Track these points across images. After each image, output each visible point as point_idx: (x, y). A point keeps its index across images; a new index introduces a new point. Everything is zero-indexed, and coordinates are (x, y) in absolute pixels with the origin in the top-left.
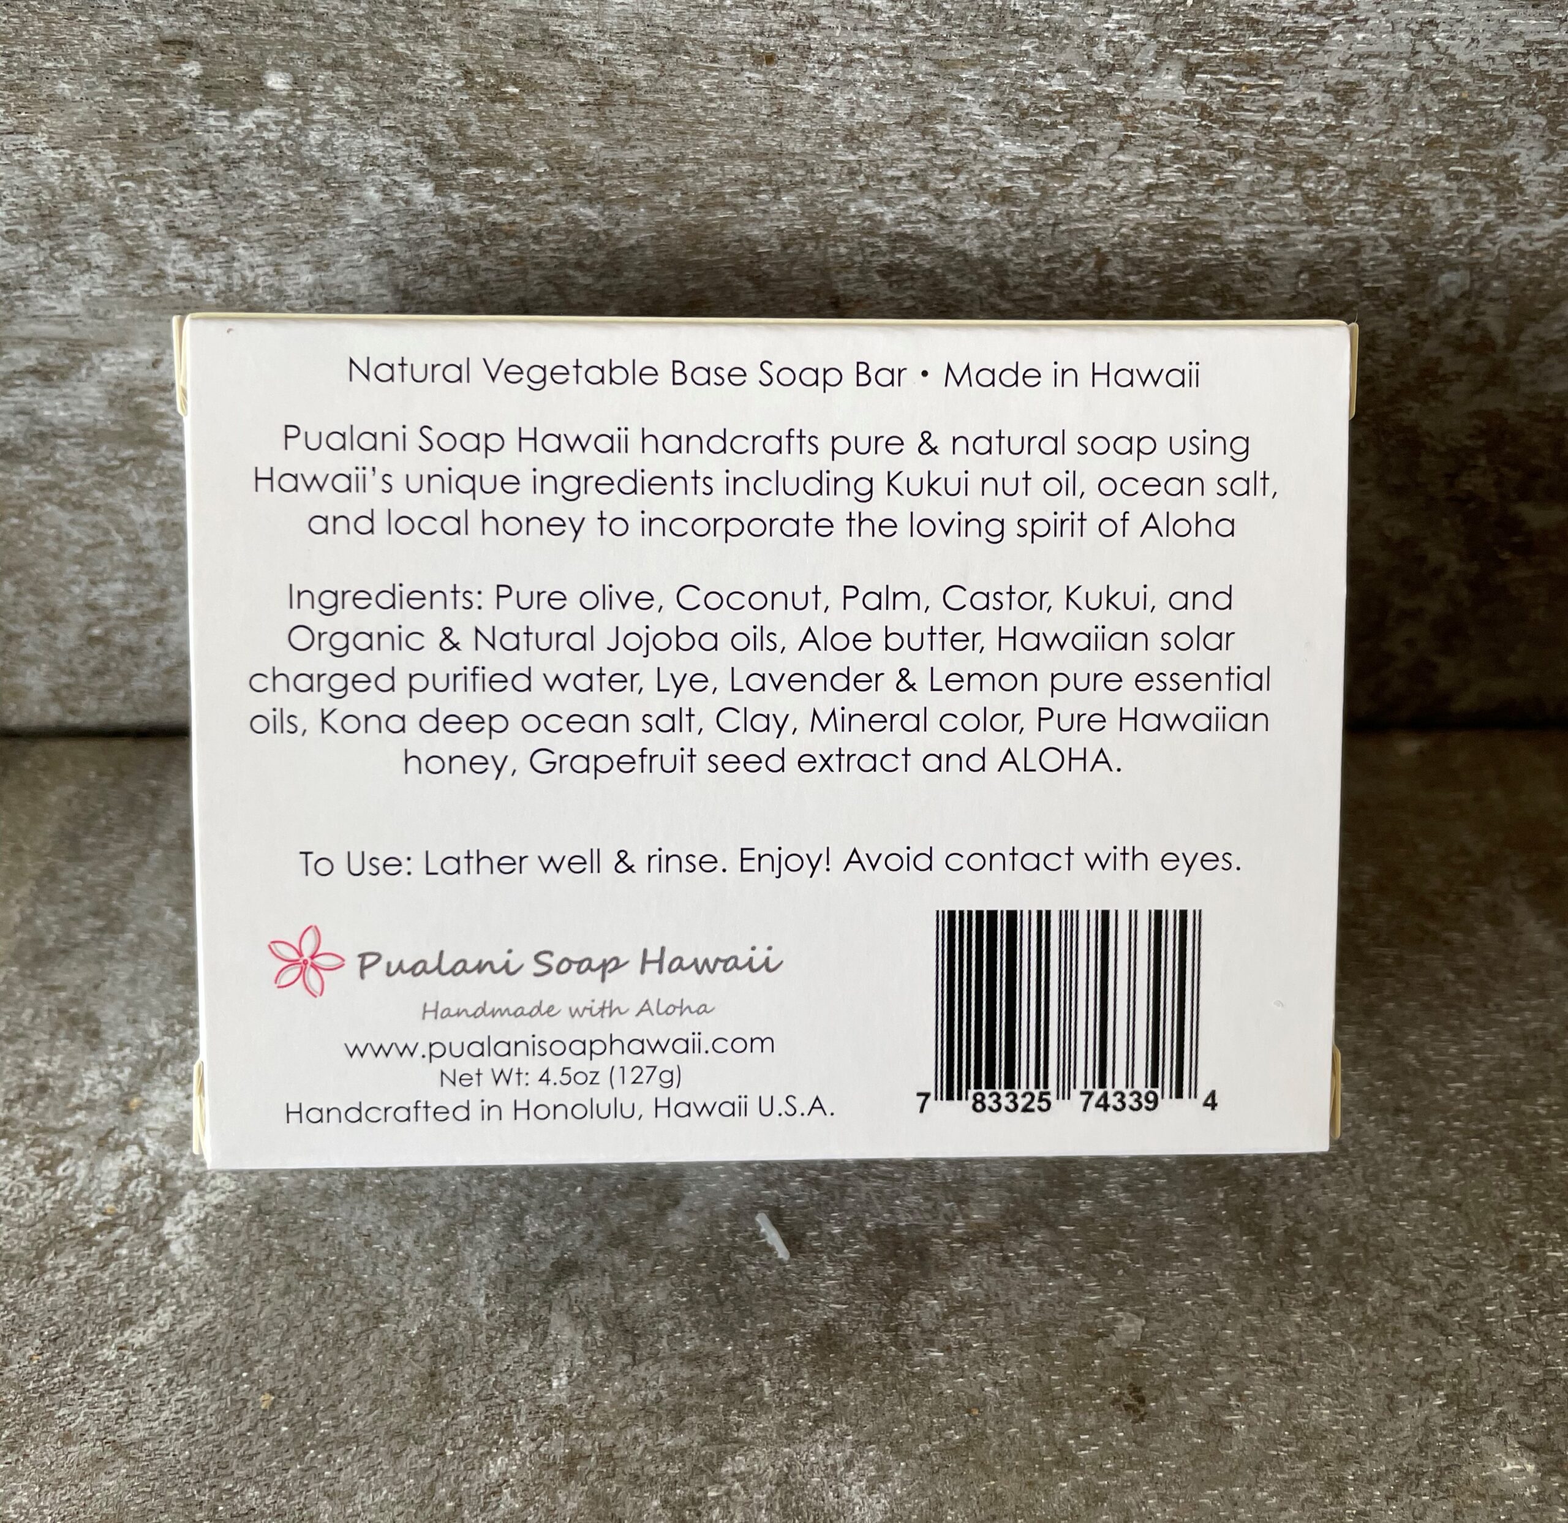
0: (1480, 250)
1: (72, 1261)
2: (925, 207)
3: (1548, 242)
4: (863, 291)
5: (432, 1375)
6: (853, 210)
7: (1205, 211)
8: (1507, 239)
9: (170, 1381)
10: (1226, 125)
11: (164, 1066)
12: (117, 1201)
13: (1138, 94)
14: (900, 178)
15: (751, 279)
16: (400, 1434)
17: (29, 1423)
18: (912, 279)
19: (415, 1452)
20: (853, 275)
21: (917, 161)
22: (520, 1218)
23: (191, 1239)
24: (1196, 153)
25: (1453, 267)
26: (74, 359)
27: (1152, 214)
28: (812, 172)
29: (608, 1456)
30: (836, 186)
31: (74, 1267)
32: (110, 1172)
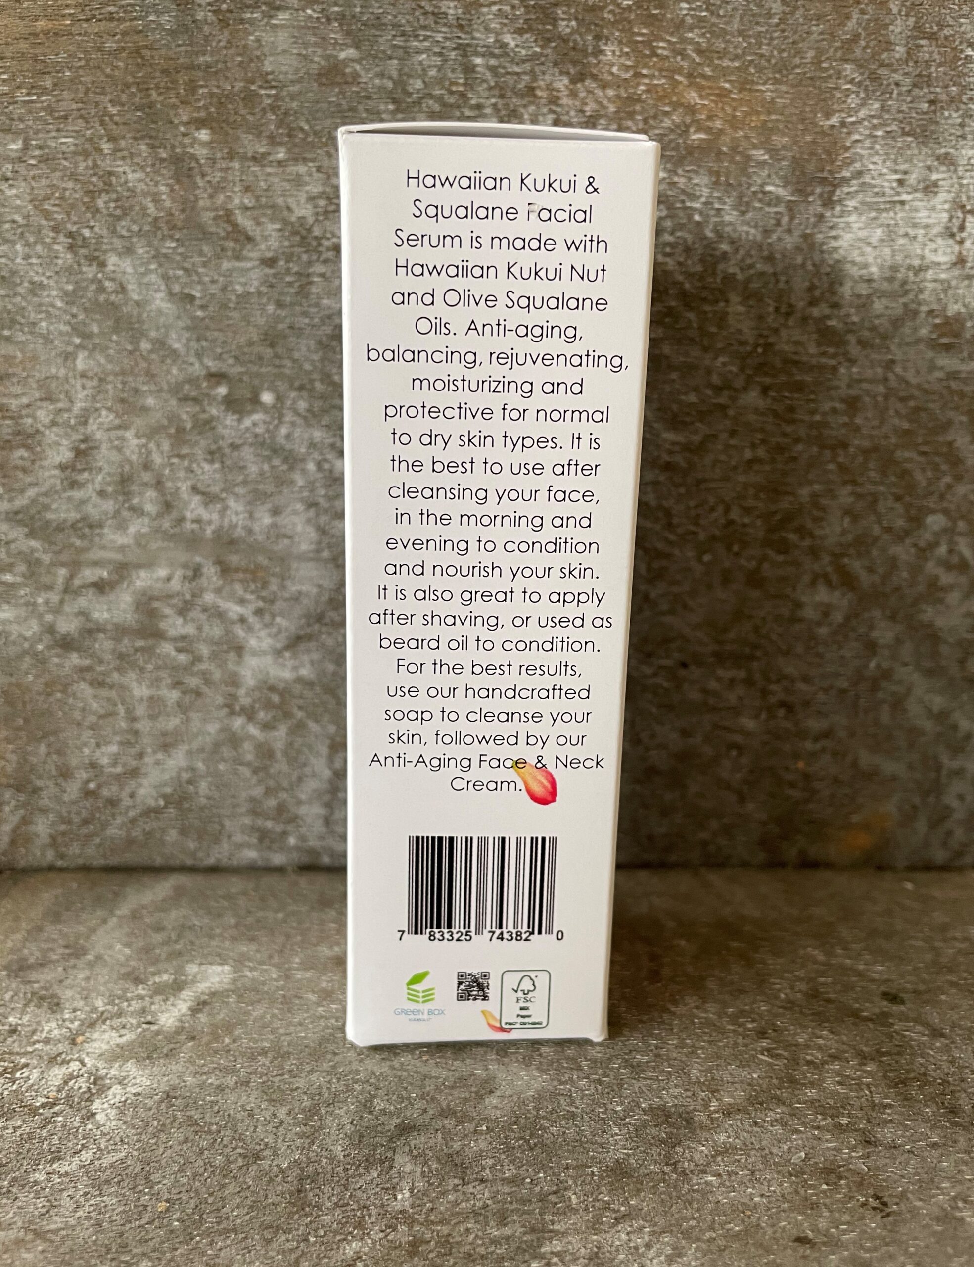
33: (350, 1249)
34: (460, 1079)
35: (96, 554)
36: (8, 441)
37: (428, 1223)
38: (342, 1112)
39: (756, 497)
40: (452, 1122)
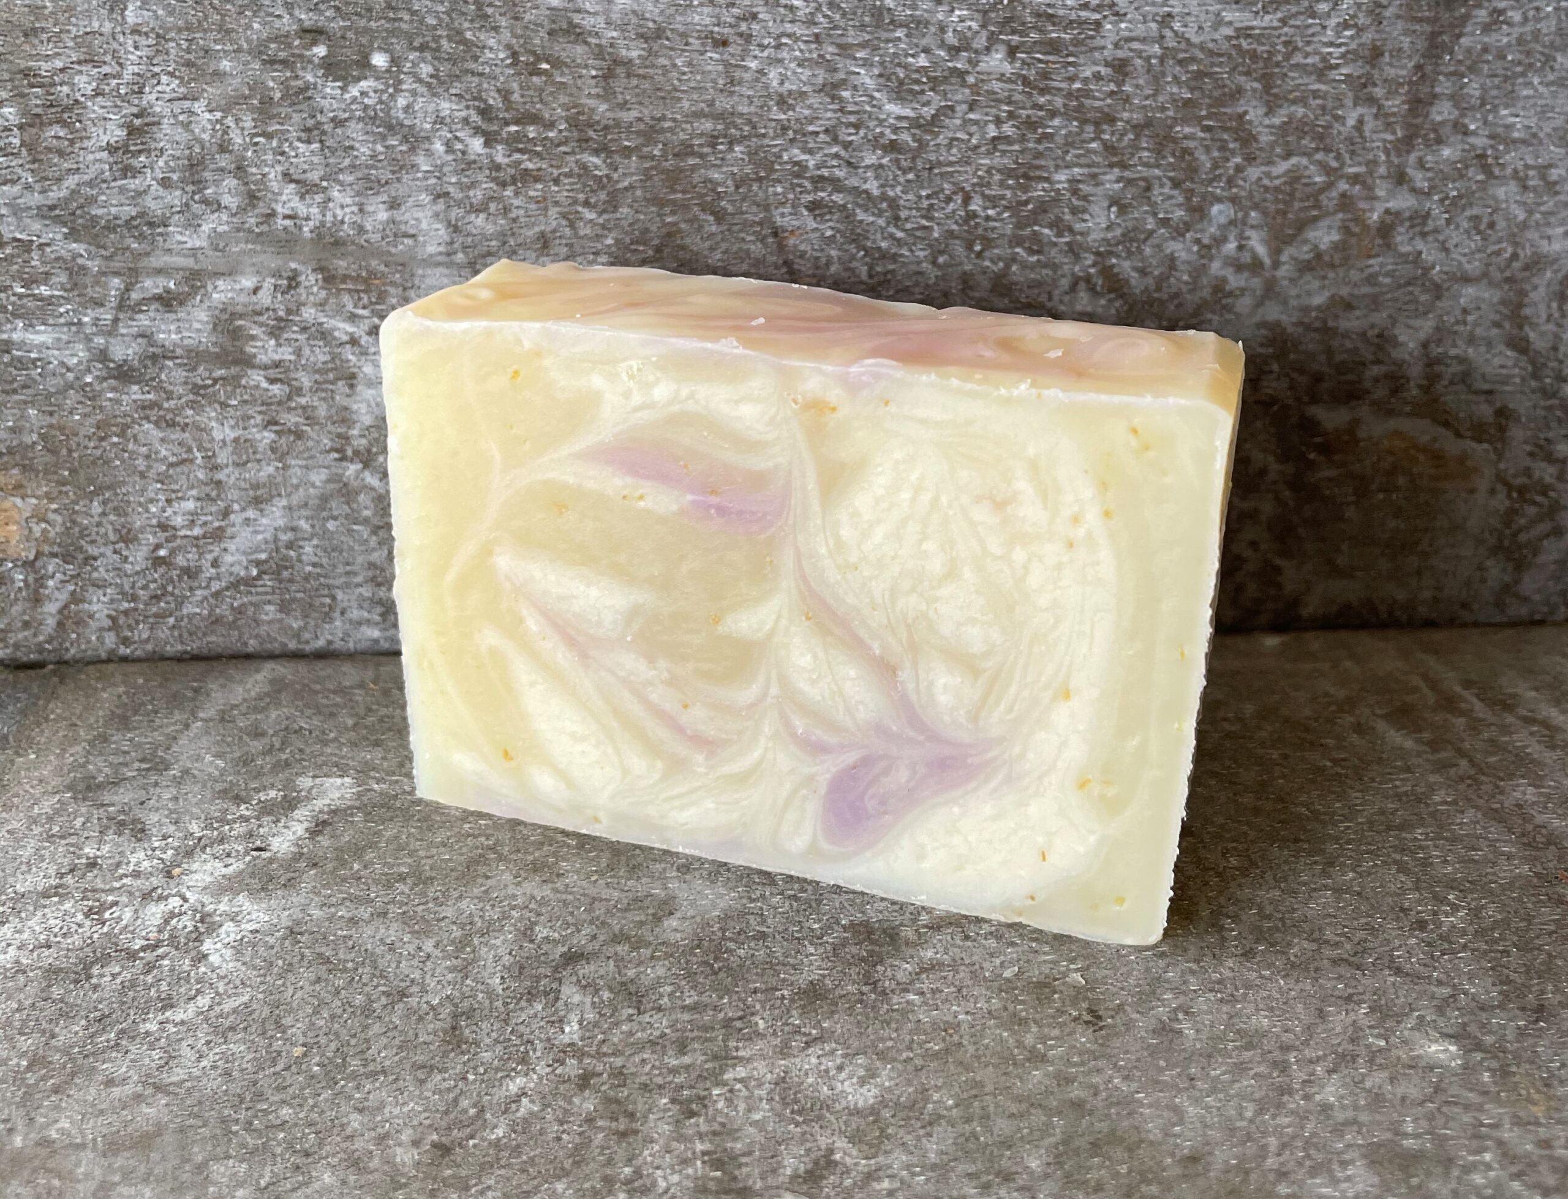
0: (1237, 186)
1: (117, 969)
2: (836, 156)
3: (1283, 180)
4: (794, 223)
5: (454, 1028)
6: (785, 158)
7: (1035, 158)
8: (1254, 177)
9: (208, 1043)
10: (1043, 91)
11: (205, 847)
12: (160, 931)
13: (978, 69)
14: (817, 133)
15: (712, 213)
16: (424, 1067)
17: (73, 1074)
18: (831, 213)
19: (439, 1077)
20: (787, 210)
21: (829, 119)
22: (532, 930)
23: (228, 953)
24: (1024, 113)
25: (1219, 200)
26: (192, 286)
27: (998, 160)
28: (754, 127)
29: (619, 1073)
30: (773, 139)
31: (119, 974)
32: (153, 914)
33: (514, 1086)
34: (636, 900)
35: (158, 260)
36: (38, 115)
37: (599, 1055)
38: (498, 942)
39: (1002, 184)
40: (626, 948)
